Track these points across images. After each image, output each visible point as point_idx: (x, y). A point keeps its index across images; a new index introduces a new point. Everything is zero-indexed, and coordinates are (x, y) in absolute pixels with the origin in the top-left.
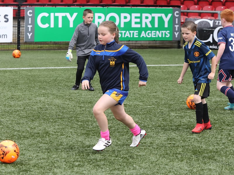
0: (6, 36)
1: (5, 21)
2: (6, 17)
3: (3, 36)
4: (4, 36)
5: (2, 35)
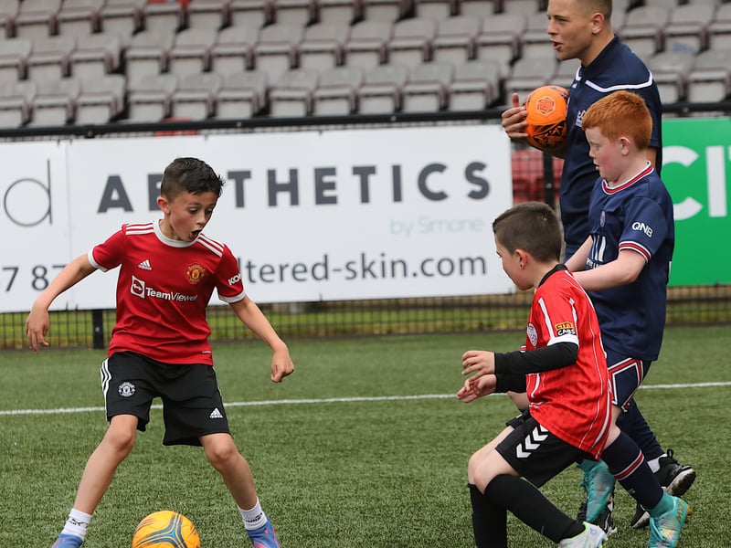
0: (478, 264)
1: (474, 195)
2: (477, 173)
3: (467, 265)
4: (472, 261)
5: (461, 261)
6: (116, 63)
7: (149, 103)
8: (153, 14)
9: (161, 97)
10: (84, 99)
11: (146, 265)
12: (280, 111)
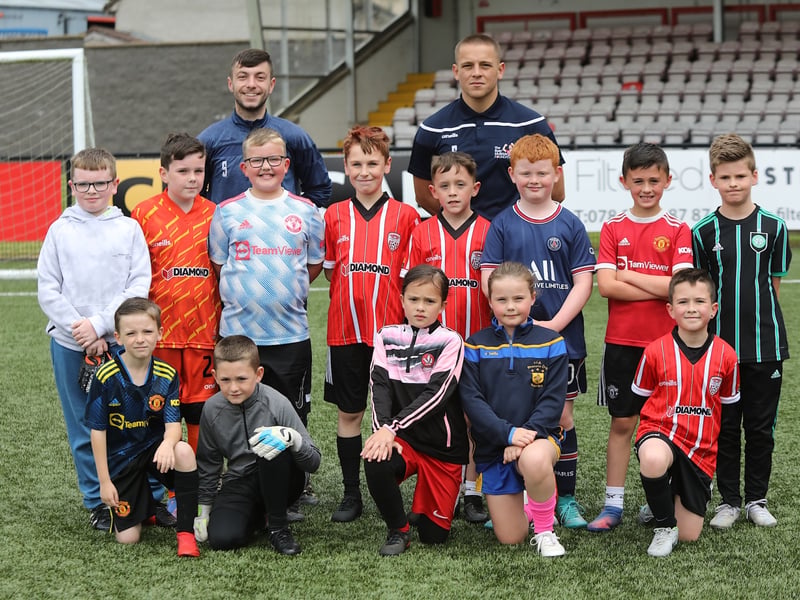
6: (611, 116)
7: (631, 135)
8: (625, 95)
9: (638, 132)
10: (600, 132)
11: (625, 242)
12: (696, 140)
